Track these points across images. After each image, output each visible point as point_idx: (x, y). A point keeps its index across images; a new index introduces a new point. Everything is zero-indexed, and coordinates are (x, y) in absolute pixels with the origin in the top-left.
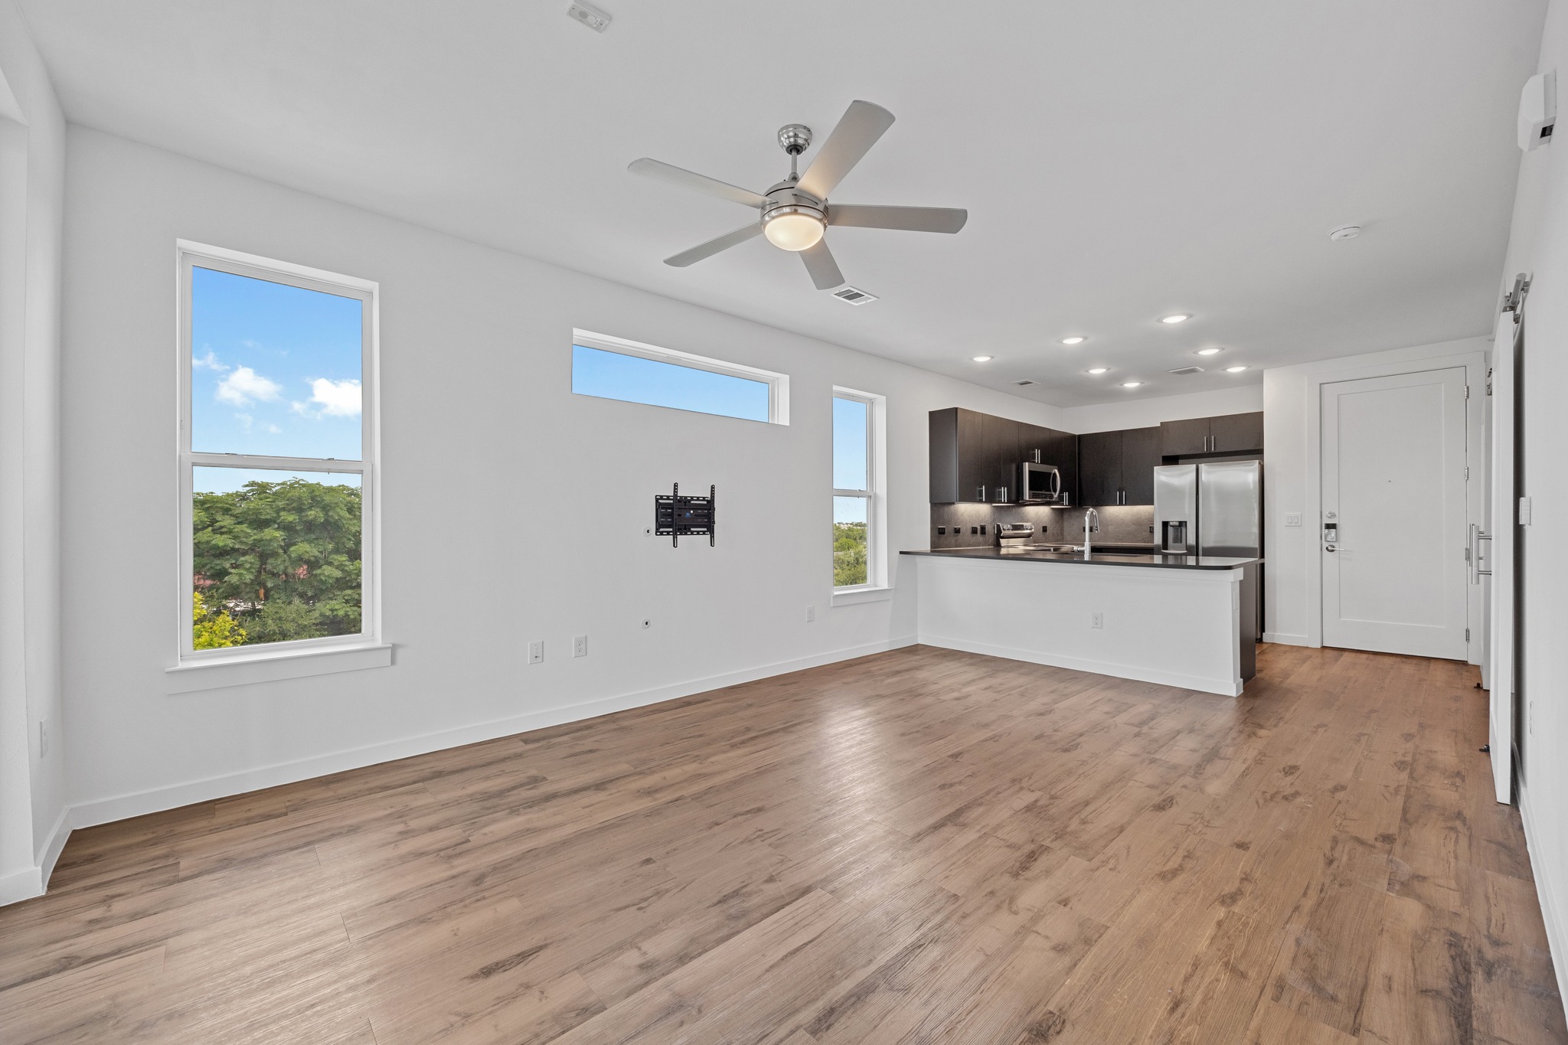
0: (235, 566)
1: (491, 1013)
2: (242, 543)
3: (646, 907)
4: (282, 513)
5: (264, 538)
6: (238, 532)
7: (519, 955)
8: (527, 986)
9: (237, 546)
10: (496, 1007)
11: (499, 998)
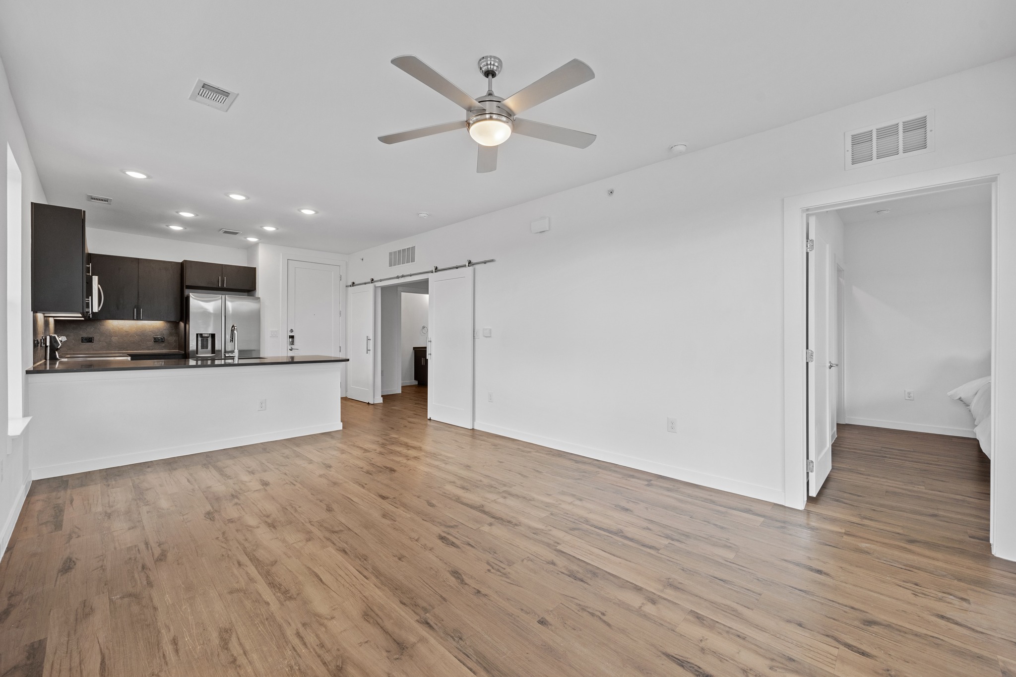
1: (732, 660)
3: (600, 612)
7: (683, 666)
8: (703, 650)
10: (727, 659)
11: (721, 661)
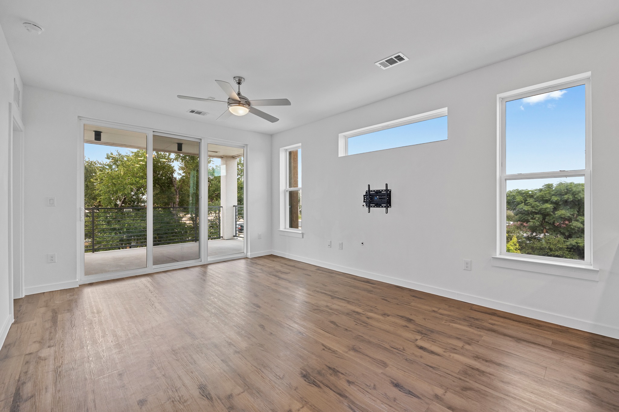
0: (532, 219)
2: (536, 209)
4: (553, 197)
5: (543, 208)
6: (534, 205)
9: (534, 211)
